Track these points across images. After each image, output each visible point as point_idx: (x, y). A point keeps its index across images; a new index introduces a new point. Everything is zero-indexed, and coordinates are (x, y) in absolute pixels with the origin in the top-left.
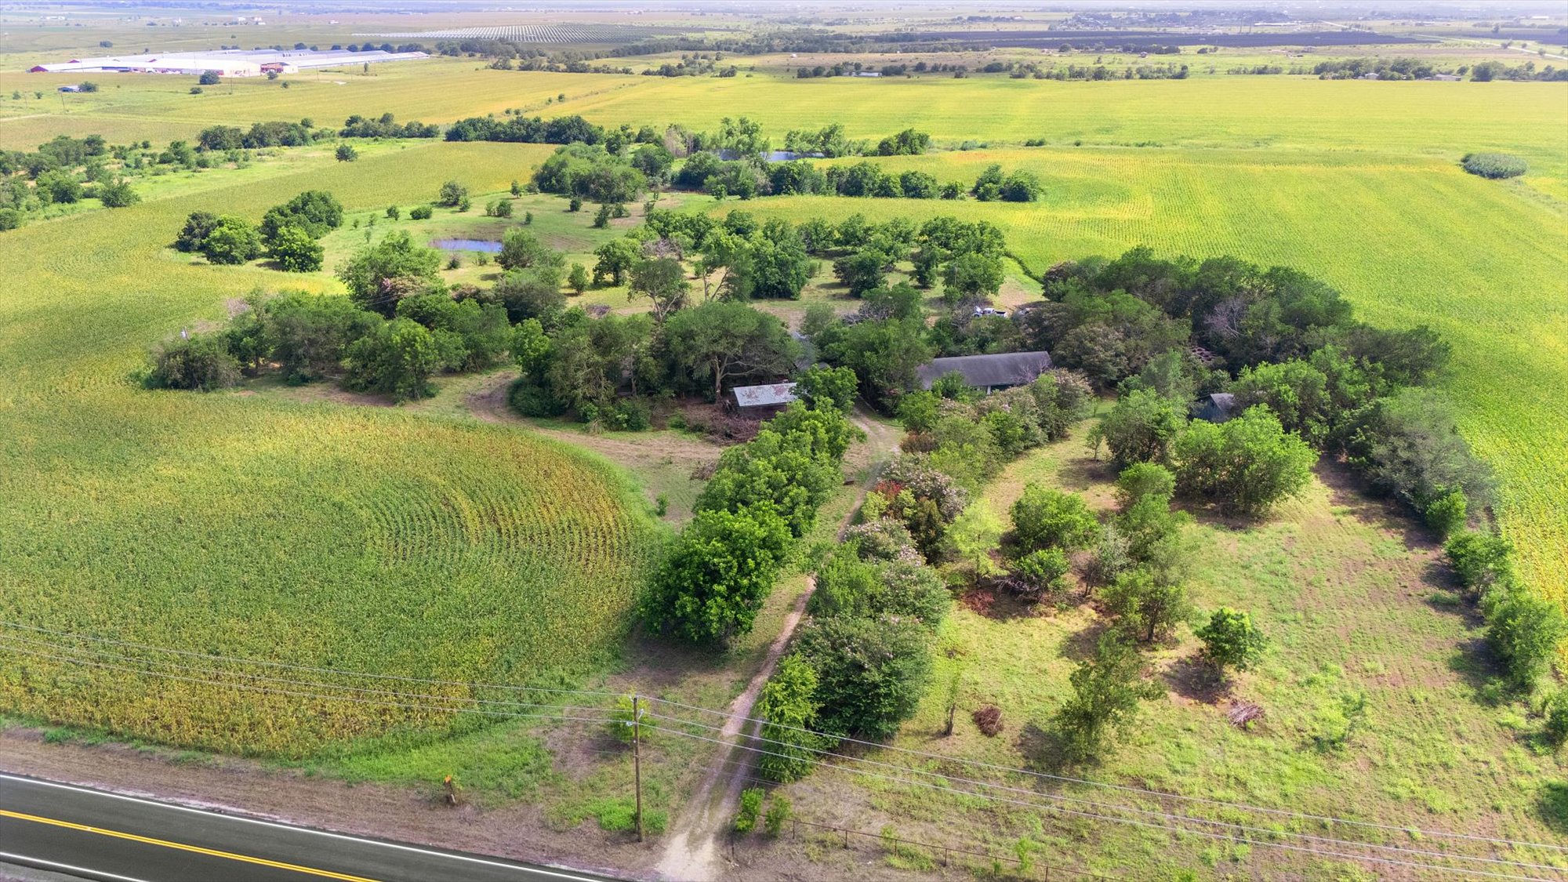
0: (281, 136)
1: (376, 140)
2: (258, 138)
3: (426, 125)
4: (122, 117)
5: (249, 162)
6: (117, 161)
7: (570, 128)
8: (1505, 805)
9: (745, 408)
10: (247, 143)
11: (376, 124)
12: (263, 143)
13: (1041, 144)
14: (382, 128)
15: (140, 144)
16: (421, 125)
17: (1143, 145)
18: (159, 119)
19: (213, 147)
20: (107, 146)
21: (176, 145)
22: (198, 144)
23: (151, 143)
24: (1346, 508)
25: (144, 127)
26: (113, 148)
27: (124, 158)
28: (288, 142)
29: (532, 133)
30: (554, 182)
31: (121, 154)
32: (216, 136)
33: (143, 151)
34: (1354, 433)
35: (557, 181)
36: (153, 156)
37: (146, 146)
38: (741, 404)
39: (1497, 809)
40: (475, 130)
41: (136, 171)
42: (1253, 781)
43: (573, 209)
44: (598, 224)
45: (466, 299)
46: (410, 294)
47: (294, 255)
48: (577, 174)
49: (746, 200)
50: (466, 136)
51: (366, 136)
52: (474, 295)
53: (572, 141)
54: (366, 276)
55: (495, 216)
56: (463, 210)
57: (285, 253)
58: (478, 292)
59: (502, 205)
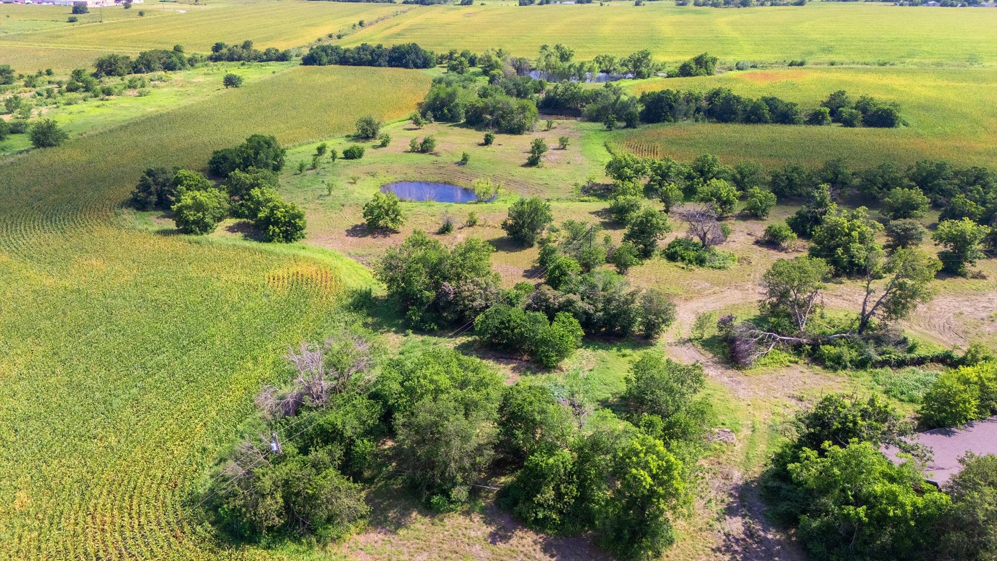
0: (162, 61)
1: (243, 64)
2: (144, 64)
3: (281, 50)
4: (19, 45)
5: (146, 89)
6: (28, 89)
10: (136, 68)
11: (240, 50)
12: (150, 69)
13: (802, 64)
14: (245, 54)
15: (44, 71)
16: (277, 50)
17: (884, 64)
18: (51, 46)
19: (109, 73)
20: (16, 75)
21: (77, 74)
22: (94, 70)
23: (53, 71)
25: (41, 54)
26: (21, 76)
27: (34, 86)
28: (169, 67)
29: (376, 58)
30: (446, 111)
31: (30, 83)
32: (111, 64)
33: (48, 78)
35: (449, 110)
36: (59, 84)
37: (49, 73)
40: (327, 55)
41: (49, 100)
43: (488, 141)
44: (533, 162)
45: (559, 314)
46: (479, 302)
47: (276, 223)
48: (473, 106)
49: (634, 127)
50: (320, 60)
51: (232, 60)
52: (567, 306)
53: (411, 65)
54: (420, 280)
55: (418, 152)
56: (384, 145)
57: (268, 221)
58: (570, 303)
59: (425, 142)
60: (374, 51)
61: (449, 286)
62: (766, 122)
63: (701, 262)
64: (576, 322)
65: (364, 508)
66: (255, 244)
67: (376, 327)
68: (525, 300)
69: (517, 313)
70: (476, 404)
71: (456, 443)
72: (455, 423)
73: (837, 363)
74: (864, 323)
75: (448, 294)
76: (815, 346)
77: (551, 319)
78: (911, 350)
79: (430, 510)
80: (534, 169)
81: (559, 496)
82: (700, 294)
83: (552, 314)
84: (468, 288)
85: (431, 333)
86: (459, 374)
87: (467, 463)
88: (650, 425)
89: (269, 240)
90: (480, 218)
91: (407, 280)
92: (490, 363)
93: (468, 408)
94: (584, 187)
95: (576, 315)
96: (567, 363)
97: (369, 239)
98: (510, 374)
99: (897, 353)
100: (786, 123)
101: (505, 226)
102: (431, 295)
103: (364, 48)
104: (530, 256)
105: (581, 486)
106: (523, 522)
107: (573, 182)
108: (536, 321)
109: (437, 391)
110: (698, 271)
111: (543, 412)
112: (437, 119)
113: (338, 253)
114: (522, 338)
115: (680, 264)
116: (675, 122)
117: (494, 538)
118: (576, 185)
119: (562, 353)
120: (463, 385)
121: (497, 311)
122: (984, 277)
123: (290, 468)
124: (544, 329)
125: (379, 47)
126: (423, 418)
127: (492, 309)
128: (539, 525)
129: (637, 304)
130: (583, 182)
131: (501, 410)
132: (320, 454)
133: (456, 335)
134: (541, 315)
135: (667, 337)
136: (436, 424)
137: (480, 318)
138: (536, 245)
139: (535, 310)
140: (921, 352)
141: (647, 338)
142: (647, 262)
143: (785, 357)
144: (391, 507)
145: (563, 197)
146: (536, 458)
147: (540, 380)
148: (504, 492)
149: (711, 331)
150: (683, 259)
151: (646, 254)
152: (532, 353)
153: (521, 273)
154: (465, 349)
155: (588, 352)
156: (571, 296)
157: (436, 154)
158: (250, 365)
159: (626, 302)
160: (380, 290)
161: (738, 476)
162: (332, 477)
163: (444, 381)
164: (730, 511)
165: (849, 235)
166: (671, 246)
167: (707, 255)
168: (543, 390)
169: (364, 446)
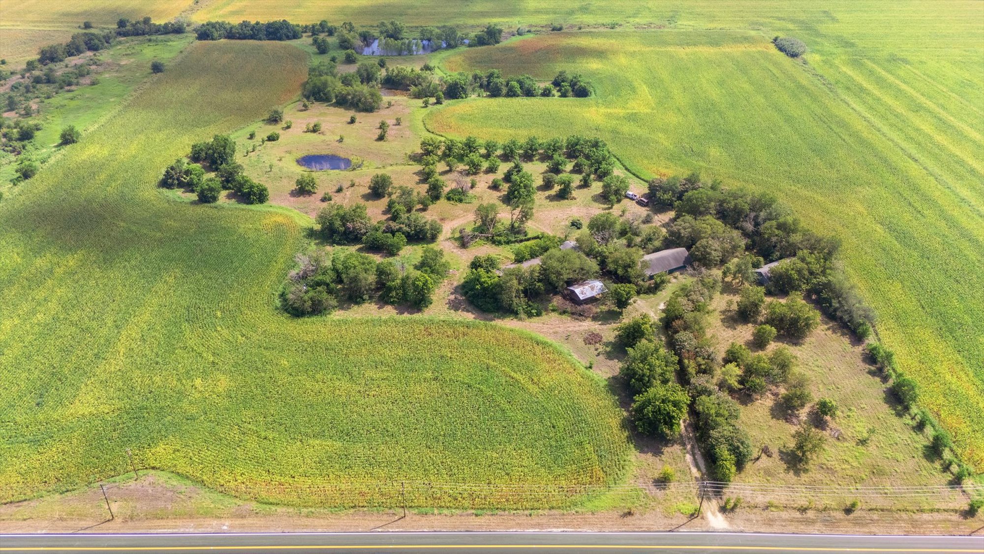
0: (85, 42)
3: (176, 25)
7: (282, 29)
8: (916, 456)
9: (584, 300)
10: (69, 52)
14: (148, 28)
16: (173, 25)
21: (31, 64)
22: (37, 57)
23: (5, 60)
24: (826, 327)
29: (256, 33)
30: (322, 95)
32: (52, 52)
34: (822, 292)
37: (3, 62)
38: (581, 299)
39: (914, 457)
40: (217, 31)
42: (850, 460)
43: (352, 121)
44: (381, 138)
45: (397, 233)
46: (363, 231)
47: (255, 194)
48: (340, 93)
49: (441, 104)
50: (212, 36)
51: (137, 34)
52: (399, 230)
53: (284, 37)
54: (338, 223)
55: (311, 131)
56: (288, 127)
57: (249, 194)
58: (401, 228)
59: (315, 126)
60: (254, 27)
61: (349, 225)
62: (518, 96)
63: (461, 201)
64: (403, 236)
65: (336, 304)
66: (244, 206)
67: (322, 243)
68: (383, 228)
69: (379, 234)
70: (368, 270)
71: (363, 281)
72: (362, 275)
73: (499, 243)
74: (513, 226)
75: (349, 228)
76: (493, 237)
77: (393, 236)
78: (526, 236)
79: (357, 303)
80: (381, 143)
81: (397, 294)
82: (458, 217)
83: (393, 233)
84: (358, 225)
85: (344, 244)
86: (362, 261)
87: (367, 288)
88: (426, 271)
89: (252, 203)
90: (357, 181)
91: (331, 224)
92: (371, 255)
93: (366, 271)
94: (410, 156)
95: (403, 233)
96: (401, 253)
97: (301, 198)
98: (379, 258)
99: (522, 237)
100: (529, 96)
101: (370, 188)
102: (342, 229)
103: (245, 24)
104: (384, 202)
105: (404, 291)
106: (387, 303)
107: (404, 152)
108: (387, 237)
109: (355, 267)
110: (460, 205)
111: (390, 270)
112: (317, 100)
113: (289, 208)
114: (383, 245)
115: (452, 202)
116: (466, 97)
117: (379, 308)
118: (406, 154)
119: (399, 249)
120: (363, 264)
121: (371, 234)
122: (575, 199)
123: (311, 294)
124: (390, 240)
125: (257, 23)
126: (352, 275)
127: (369, 233)
128: (392, 303)
129: (428, 227)
130: (409, 153)
131: (377, 271)
132: (319, 288)
133: (355, 245)
134: (389, 235)
135: (441, 237)
136: (356, 276)
137: (364, 237)
138: (386, 196)
139: (386, 232)
140: (529, 236)
141: (433, 238)
142: (438, 202)
143: (482, 242)
144: (344, 304)
145: (399, 162)
146: (389, 283)
147: (391, 259)
148: (380, 296)
149: (457, 235)
150: (453, 200)
151: (436, 198)
152: (388, 250)
153: (381, 212)
154: (360, 250)
155: (408, 247)
156: (402, 226)
157: (323, 133)
158: (275, 264)
159: (423, 226)
160: (318, 227)
161: (456, 284)
162: (325, 295)
163: (356, 263)
164: (452, 294)
165: (519, 185)
166: (448, 193)
167: (463, 197)
168: (391, 263)
169: (333, 285)
